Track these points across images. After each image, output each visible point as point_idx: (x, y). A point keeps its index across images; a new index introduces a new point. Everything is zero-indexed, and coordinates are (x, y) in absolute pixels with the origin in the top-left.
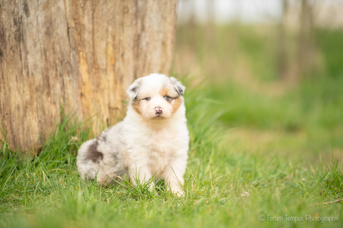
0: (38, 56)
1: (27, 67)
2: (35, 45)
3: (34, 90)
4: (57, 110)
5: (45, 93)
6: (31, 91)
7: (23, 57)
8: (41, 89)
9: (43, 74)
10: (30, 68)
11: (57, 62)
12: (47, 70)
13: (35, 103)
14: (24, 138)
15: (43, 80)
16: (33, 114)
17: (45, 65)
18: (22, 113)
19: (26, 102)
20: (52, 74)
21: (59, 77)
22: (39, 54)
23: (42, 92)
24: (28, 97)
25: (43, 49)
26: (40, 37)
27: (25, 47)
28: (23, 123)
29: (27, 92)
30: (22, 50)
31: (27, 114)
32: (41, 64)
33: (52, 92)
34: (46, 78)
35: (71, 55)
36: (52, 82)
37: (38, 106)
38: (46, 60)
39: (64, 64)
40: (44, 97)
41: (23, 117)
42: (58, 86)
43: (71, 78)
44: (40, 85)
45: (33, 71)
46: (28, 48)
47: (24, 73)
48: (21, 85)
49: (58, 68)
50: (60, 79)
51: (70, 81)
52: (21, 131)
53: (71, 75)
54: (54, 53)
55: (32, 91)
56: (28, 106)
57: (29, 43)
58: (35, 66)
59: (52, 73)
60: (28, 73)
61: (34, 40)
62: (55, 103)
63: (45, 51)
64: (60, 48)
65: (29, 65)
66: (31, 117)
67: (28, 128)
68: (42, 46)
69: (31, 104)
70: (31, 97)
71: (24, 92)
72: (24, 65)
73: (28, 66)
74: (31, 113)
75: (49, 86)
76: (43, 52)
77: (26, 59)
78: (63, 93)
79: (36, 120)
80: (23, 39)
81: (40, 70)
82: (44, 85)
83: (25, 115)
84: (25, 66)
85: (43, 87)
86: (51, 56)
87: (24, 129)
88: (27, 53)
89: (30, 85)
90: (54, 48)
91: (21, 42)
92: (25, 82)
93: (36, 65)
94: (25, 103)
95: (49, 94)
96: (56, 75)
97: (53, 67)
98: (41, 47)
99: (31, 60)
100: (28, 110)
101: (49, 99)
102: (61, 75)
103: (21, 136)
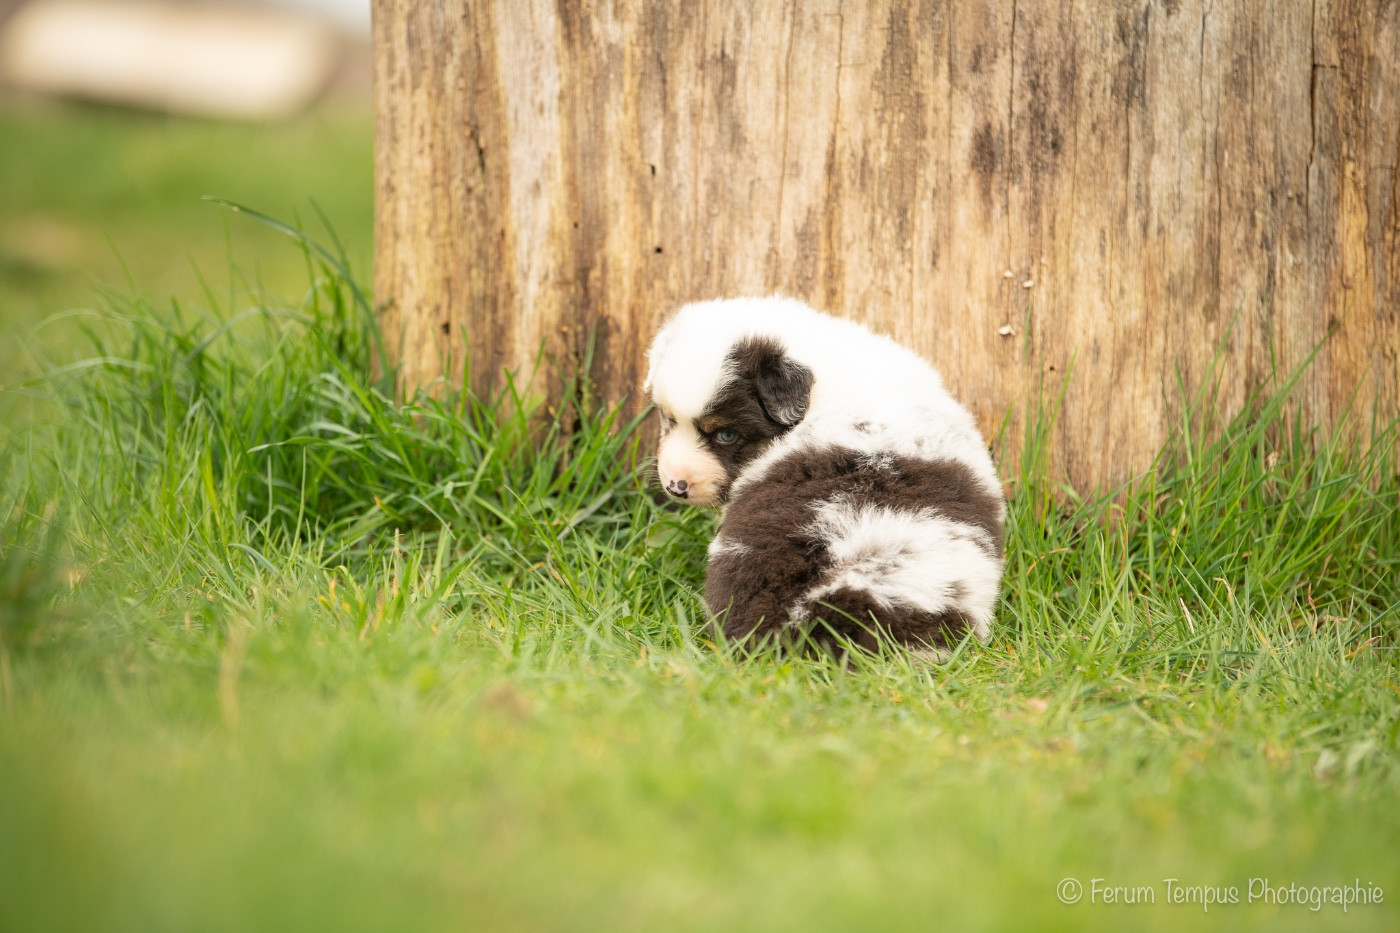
0: (1191, 165)
1: (1143, 200)
2: (1184, 121)
3: (1161, 291)
4: (1237, 374)
5: (1199, 308)
6: (1149, 292)
7: (1134, 164)
8: (1188, 288)
9: (1200, 233)
10: (1154, 204)
11: (1259, 191)
12: (1216, 217)
13: (1159, 340)
14: (1104, 466)
15: (1199, 256)
16: (1146, 381)
17: (1212, 199)
18: (1106, 369)
19: (1127, 333)
20: (1233, 236)
21: (1256, 250)
22: (1195, 156)
23: (1190, 301)
24: (1135, 315)
25: (1209, 140)
26: (1207, 95)
27: (1147, 127)
28: (1107, 409)
29: (1135, 296)
30: (1133, 137)
31: (1126, 377)
32: (1197, 196)
33: (1224, 304)
34: (1211, 249)
35: (1313, 168)
36: (1227, 265)
37: (1170, 352)
38: (1218, 180)
39: (1282, 202)
40: (1195, 320)
41: (1111, 387)
42: (1251, 282)
43: (1302, 257)
44: (1182, 274)
45: (1166, 220)
46: (1159, 132)
47: (1133, 223)
48: (1117, 269)
49: (1258, 215)
50: (1260, 257)
51: (1297, 266)
52: (1096, 439)
53: (1302, 247)
54: (1252, 156)
55: (1154, 292)
56: (1134, 347)
57: (1164, 111)
58: (1177, 199)
59: (1234, 233)
60: (1145, 226)
61: (1181, 104)
62: (1230, 348)
63: (1218, 148)
64: (1275, 139)
65: (1154, 195)
66: (1138, 392)
67: (1124, 430)
68: (1210, 129)
69: (1144, 341)
70: (1147, 316)
71: (1122, 291)
72: (1133, 193)
73: (1148, 198)
74: (1139, 376)
75: (1215, 280)
76: (1209, 150)
77: (1146, 169)
78: (1264, 312)
79: (1155, 402)
80: (1143, 94)
81: (1192, 217)
82: (1198, 273)
83: (1117, 382)
84: (1138, 197)
85: (1195, 281)
86: (1238, 167)
87: (1107, 433)
88: (1151, 148)
89: (1148, 272)
90: (1250, 141)
91: (1136, 104)
92: (1132, 258)
93: (1179, 196)
94: (1121, 334)
95: (1211, 311)
96: (1248, 241)
97: (1239, 209)
98: (1204, 132)
99: (1161, 175)
100: (1131, 360)
101: (1212, 326)
102: (1266, 244)
103: (1095, 457)
